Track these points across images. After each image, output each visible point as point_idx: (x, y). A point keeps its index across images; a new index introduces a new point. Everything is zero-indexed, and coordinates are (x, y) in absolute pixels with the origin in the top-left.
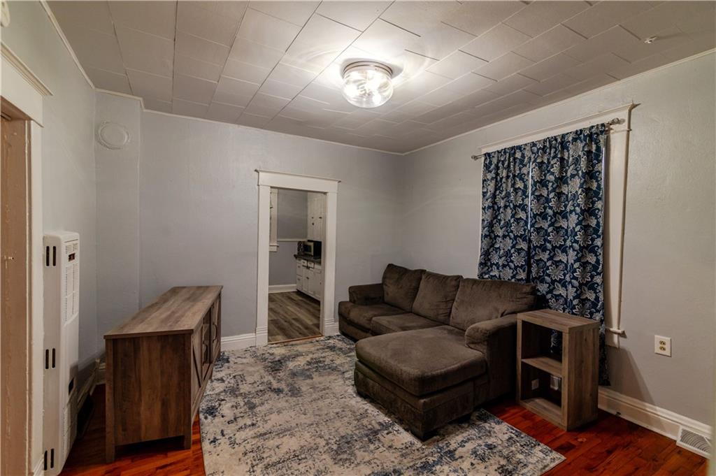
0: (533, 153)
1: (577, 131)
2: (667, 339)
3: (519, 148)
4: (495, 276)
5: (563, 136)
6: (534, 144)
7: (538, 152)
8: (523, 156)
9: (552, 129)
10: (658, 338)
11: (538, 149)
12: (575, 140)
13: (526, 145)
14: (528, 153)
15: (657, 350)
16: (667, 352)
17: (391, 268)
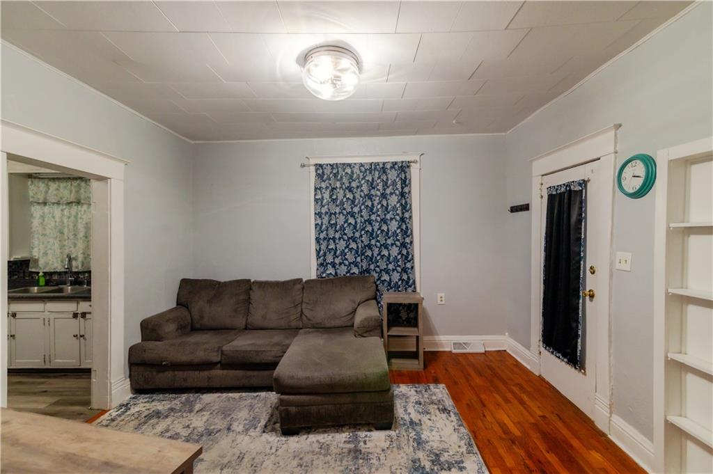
0: (361, 172)
1: (393, 163)
2: (443, 295)
3: (349, 165)
4: (331, 274)
5: (384, 164)
6: (362, 165)
7: (366, 172)
8: (352, 172)
9: (374, 156)
10: (439, 295)
11: (366, 170)
12: (391, 168)
13: (355, 164)
14: (356, 170)
15: (439, 302)
16: (443, 303)
17: (185, 283)
